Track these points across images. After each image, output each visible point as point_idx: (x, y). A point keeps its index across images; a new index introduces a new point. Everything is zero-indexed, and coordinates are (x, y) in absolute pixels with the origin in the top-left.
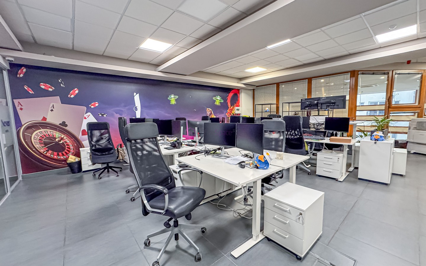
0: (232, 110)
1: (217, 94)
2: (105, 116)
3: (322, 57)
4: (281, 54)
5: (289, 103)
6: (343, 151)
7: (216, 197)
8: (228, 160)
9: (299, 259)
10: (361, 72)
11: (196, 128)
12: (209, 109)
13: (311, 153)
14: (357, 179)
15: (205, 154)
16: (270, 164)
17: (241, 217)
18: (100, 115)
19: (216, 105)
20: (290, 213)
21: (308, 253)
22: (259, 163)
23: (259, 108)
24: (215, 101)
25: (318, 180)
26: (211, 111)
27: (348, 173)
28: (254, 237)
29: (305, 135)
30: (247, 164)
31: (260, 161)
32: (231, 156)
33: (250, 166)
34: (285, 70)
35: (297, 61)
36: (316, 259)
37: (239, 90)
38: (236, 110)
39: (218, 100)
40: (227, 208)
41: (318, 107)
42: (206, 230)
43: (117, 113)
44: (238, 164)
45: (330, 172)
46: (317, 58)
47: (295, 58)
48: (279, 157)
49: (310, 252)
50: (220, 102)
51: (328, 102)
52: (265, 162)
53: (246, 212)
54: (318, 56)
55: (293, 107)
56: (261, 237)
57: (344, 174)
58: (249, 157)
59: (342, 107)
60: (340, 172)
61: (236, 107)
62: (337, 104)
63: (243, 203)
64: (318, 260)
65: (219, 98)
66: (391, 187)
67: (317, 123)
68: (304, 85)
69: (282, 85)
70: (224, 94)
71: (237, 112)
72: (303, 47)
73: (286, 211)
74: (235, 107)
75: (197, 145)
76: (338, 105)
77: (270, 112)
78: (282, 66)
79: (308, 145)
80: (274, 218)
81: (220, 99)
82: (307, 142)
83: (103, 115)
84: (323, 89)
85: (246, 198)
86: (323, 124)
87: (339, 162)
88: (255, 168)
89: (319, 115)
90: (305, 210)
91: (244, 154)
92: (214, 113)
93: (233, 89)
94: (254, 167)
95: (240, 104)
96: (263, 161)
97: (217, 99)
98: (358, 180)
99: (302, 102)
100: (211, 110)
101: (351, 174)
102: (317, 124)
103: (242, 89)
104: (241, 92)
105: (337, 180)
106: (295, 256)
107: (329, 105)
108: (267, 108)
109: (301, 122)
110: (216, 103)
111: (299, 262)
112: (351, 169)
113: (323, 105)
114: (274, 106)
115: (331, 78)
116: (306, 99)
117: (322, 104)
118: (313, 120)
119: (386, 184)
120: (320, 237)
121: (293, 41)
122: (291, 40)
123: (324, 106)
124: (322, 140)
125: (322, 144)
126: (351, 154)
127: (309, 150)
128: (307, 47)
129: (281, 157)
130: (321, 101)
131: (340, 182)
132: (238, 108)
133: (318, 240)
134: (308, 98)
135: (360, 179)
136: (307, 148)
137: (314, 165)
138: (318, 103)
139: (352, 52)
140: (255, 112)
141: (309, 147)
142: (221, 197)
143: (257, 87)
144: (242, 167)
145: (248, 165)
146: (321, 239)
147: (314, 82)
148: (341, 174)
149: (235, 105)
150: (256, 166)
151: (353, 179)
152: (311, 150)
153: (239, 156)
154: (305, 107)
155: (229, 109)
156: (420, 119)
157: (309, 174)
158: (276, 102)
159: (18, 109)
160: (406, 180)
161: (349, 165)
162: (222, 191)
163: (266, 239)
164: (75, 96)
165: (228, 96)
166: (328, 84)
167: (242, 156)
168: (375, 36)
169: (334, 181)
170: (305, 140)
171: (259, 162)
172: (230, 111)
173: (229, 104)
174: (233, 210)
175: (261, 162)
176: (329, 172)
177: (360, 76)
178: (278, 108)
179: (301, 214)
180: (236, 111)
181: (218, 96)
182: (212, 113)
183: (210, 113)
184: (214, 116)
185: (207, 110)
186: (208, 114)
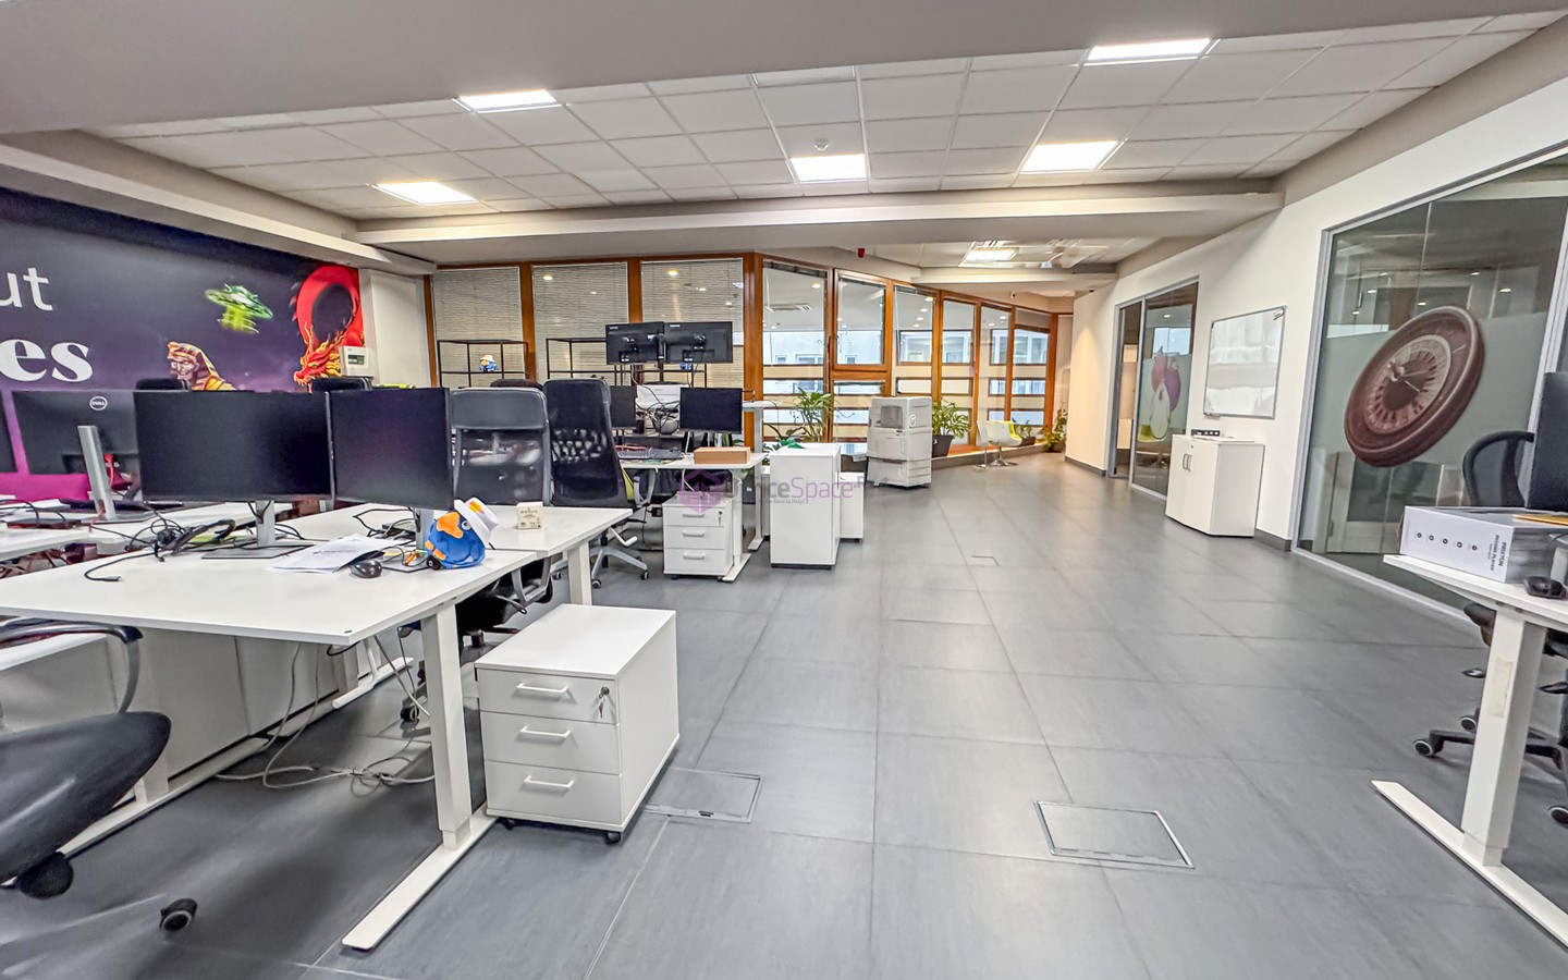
0: (325, 358)
1: (232, 277)
3: (665, 191)
4: (523, 146)
5: (570, 341)
6: (731, 491)
7: (259, 743)
8: (295, 559)
9: (612, 839)
10: (770, 261)
11: (88, 433)
12: (188, 347)
13: (644, 505)
14: (766, 566)
15: (156, 553)
16: (487, 546)
17: (389, 786)
19: (229, 332)
20: (572, 701)
21: (639, 813)
22: (443, 545)
23: (454, 357)
24: (223, 310)
25: (670, 590)
26: (200, 358)
27: (749, 555)
28: (448, 838)
29: (625, 449)
30: (390, 560)
31: (443, 536)
32: (314, 543)
33: (406, 565)
34: (542, 216)
35: (588, 191)
36: (662, 818)
37: (356, 270)
38: (347, 360)
39: (240, 306)
40: (317, 771)
41: (658, 355)
42: (193, 913)
44: (349, 565)
45: (703, 558)
46: (647, 190)
47: (581, 175)
48: (526, 521)
49: (649, 807)
50: (255, 319)
51: (684, 338)
52: (465, 536)
53: (412, 763)
54: (653, 186)
55: (584, 355)
56: (479, 826)
57: (737, 560)
58: (403, 533)
59: (724, 357)
60: (728, 556)
61: (346, 348)
62: (709, 347)
63: (400, 732)
64: (669, 818)
65: (242, 296)
66: (837, 571)
67: (659, 406)
68: (618, 280)
69: (544, 272)
70: (275, 283)
71: (352, 370)
72: (602, 139)
73: (556, 699)
74: (340, 348)
75: (101, 518)
76: (713, 351)
77: (503, 372)
78: (535, 197)
79: (633, 481)
80: (521, 738)
81: (249, 303)
82: (632, 473)
84: (675, 299)
85: (409, 710)
86: (675, 411)
87: (723, 523)
88: (428, 567)
89: (662, 382)
90: (614, 674)
91: (381, 528)
92: (217, 370)
93: (320, 264)
94: (425, 564)
95: (366, 334)
96: (458, 534)
97: (235, 302)
98: (770, 570)
99: (610, 338)
100: (198, 350)
101: (756, 555)
102: (658, 409)
103: (370, 271)
104: (368, 283)
105: (721, 581)
106: (600, 839)
107: (688, 348)
108: (489, 358)
109: (607, 403)
110: (225, 320)
111: (614, 850)
112: (756, 543)
113: (673, 348)
114: (514, 350)
115: (694, 267)
116: (621, 327)
117: (669, 345)
118: (646, 398)
119: (828, 568)
120: (675, 752)
121: (564, 106)
122: (559, 102)
123: (676, 352)
124: (675, 459)
125: (677, 474)
126: (754, 503)
127: (638, 497)
128: (611, 143)
129: (534, 520)
130: (667, 336)
131: (728, 585)
132: (356, 351)
133: (669, 762)
134: (633, 322)
135: (775, 566)
136: (632, 489)
137: (657, 548)
138: (656, 339)
139: (742, 192)
140: (438, 373)
141: (637, 485)
142: (282, 740)
143: (441, 267)
144: (368, 575)
145: (397, 561)
146: (678, 758)
147: (647, 272)
148: (727, 559)
149: (339, 337)
150: (431, 558)
151: (758, 570)
152: (645, 498)
153: (355, 536)
154: (621, 354)
155: (307, 356)
156: (886, 401)
157: (643, 578)
158: (521, 335)
160: (866, 548)
161: (747, 534)
162: (283, 715)
163: (500, 825)
165: (297, 292)
166: (690, 288)
167: (369, 536)
168: (789, 158)
169: (714, 584)
170: (624, 465)
171: (442, 540)
172: (317, 364)
173: (309, 336)
174: (347, 772)
175: (451, 542)
176: (700, 559)
177: (766, 272)
178: (530, 359)
179: (606, 692)
180: (348, 366)
181: (238, 288)
182: (206, 369)
183: (190, 366)
184: (219, 383)
185: (172, 350)
186: (179, 372)
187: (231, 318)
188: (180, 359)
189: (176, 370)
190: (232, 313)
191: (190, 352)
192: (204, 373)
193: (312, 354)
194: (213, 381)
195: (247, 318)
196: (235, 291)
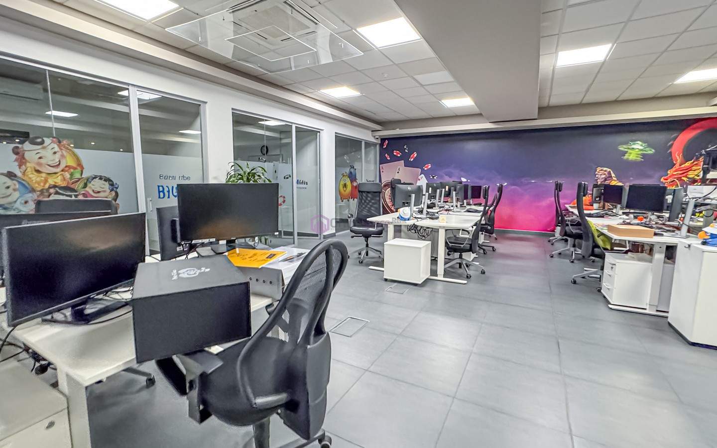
0: (687, 170)
1: (633, 139)
2: (435, 178)
12: (605, 169)
18: (431, 177)
19: (627, 162)
24: (626, 153)
26: (609, 173)
39: (636, 150)
43: (446, 175)
50: (643, 154)
65: (638, 145)
74: (701, 164)
81: (641, 148)
83: (433, 177)
92: (616, 177)
93: (700, 120)
97: (633, 149)
100: (609, 170)
110: (626, 157)
149: (702, 158)
155: (674, 169)
159: (381, 171)
164: (414, 159)
165: (676, 138)
172: (681, 172)
173: (678, 158)
181: (637, 142)
182: (611, 177)
183: (604, 176)
184: (616, 182)
185: (598, 170)
186: (599, 179)
187: (629, 156)
188: (600, 174)
189: (597, 177)
190: (630, 153)
191: (605, 171)
192: (610, 179)
193: (677, 168)
194: (613, 181)
195: (638, 154)
196: (634, 144)
